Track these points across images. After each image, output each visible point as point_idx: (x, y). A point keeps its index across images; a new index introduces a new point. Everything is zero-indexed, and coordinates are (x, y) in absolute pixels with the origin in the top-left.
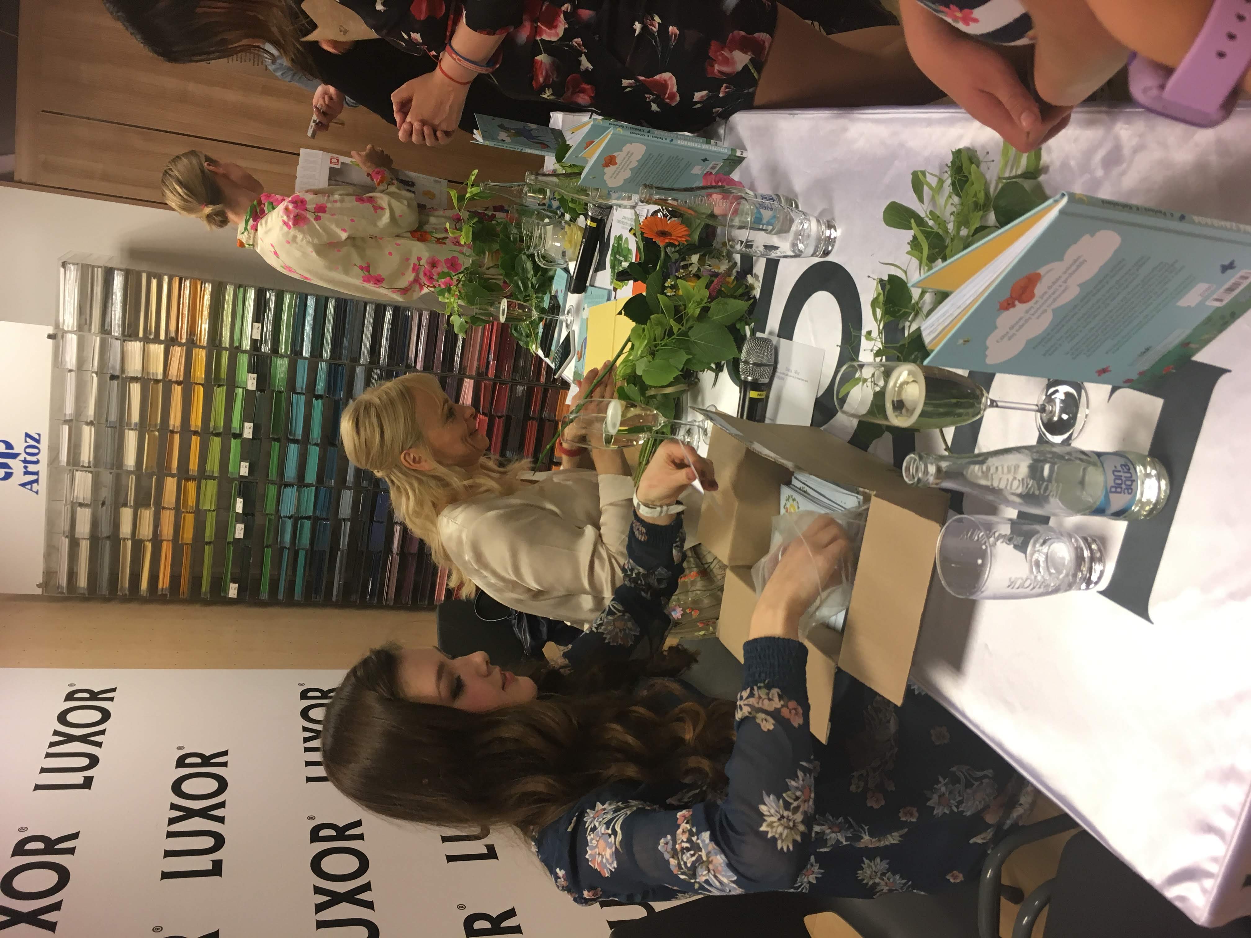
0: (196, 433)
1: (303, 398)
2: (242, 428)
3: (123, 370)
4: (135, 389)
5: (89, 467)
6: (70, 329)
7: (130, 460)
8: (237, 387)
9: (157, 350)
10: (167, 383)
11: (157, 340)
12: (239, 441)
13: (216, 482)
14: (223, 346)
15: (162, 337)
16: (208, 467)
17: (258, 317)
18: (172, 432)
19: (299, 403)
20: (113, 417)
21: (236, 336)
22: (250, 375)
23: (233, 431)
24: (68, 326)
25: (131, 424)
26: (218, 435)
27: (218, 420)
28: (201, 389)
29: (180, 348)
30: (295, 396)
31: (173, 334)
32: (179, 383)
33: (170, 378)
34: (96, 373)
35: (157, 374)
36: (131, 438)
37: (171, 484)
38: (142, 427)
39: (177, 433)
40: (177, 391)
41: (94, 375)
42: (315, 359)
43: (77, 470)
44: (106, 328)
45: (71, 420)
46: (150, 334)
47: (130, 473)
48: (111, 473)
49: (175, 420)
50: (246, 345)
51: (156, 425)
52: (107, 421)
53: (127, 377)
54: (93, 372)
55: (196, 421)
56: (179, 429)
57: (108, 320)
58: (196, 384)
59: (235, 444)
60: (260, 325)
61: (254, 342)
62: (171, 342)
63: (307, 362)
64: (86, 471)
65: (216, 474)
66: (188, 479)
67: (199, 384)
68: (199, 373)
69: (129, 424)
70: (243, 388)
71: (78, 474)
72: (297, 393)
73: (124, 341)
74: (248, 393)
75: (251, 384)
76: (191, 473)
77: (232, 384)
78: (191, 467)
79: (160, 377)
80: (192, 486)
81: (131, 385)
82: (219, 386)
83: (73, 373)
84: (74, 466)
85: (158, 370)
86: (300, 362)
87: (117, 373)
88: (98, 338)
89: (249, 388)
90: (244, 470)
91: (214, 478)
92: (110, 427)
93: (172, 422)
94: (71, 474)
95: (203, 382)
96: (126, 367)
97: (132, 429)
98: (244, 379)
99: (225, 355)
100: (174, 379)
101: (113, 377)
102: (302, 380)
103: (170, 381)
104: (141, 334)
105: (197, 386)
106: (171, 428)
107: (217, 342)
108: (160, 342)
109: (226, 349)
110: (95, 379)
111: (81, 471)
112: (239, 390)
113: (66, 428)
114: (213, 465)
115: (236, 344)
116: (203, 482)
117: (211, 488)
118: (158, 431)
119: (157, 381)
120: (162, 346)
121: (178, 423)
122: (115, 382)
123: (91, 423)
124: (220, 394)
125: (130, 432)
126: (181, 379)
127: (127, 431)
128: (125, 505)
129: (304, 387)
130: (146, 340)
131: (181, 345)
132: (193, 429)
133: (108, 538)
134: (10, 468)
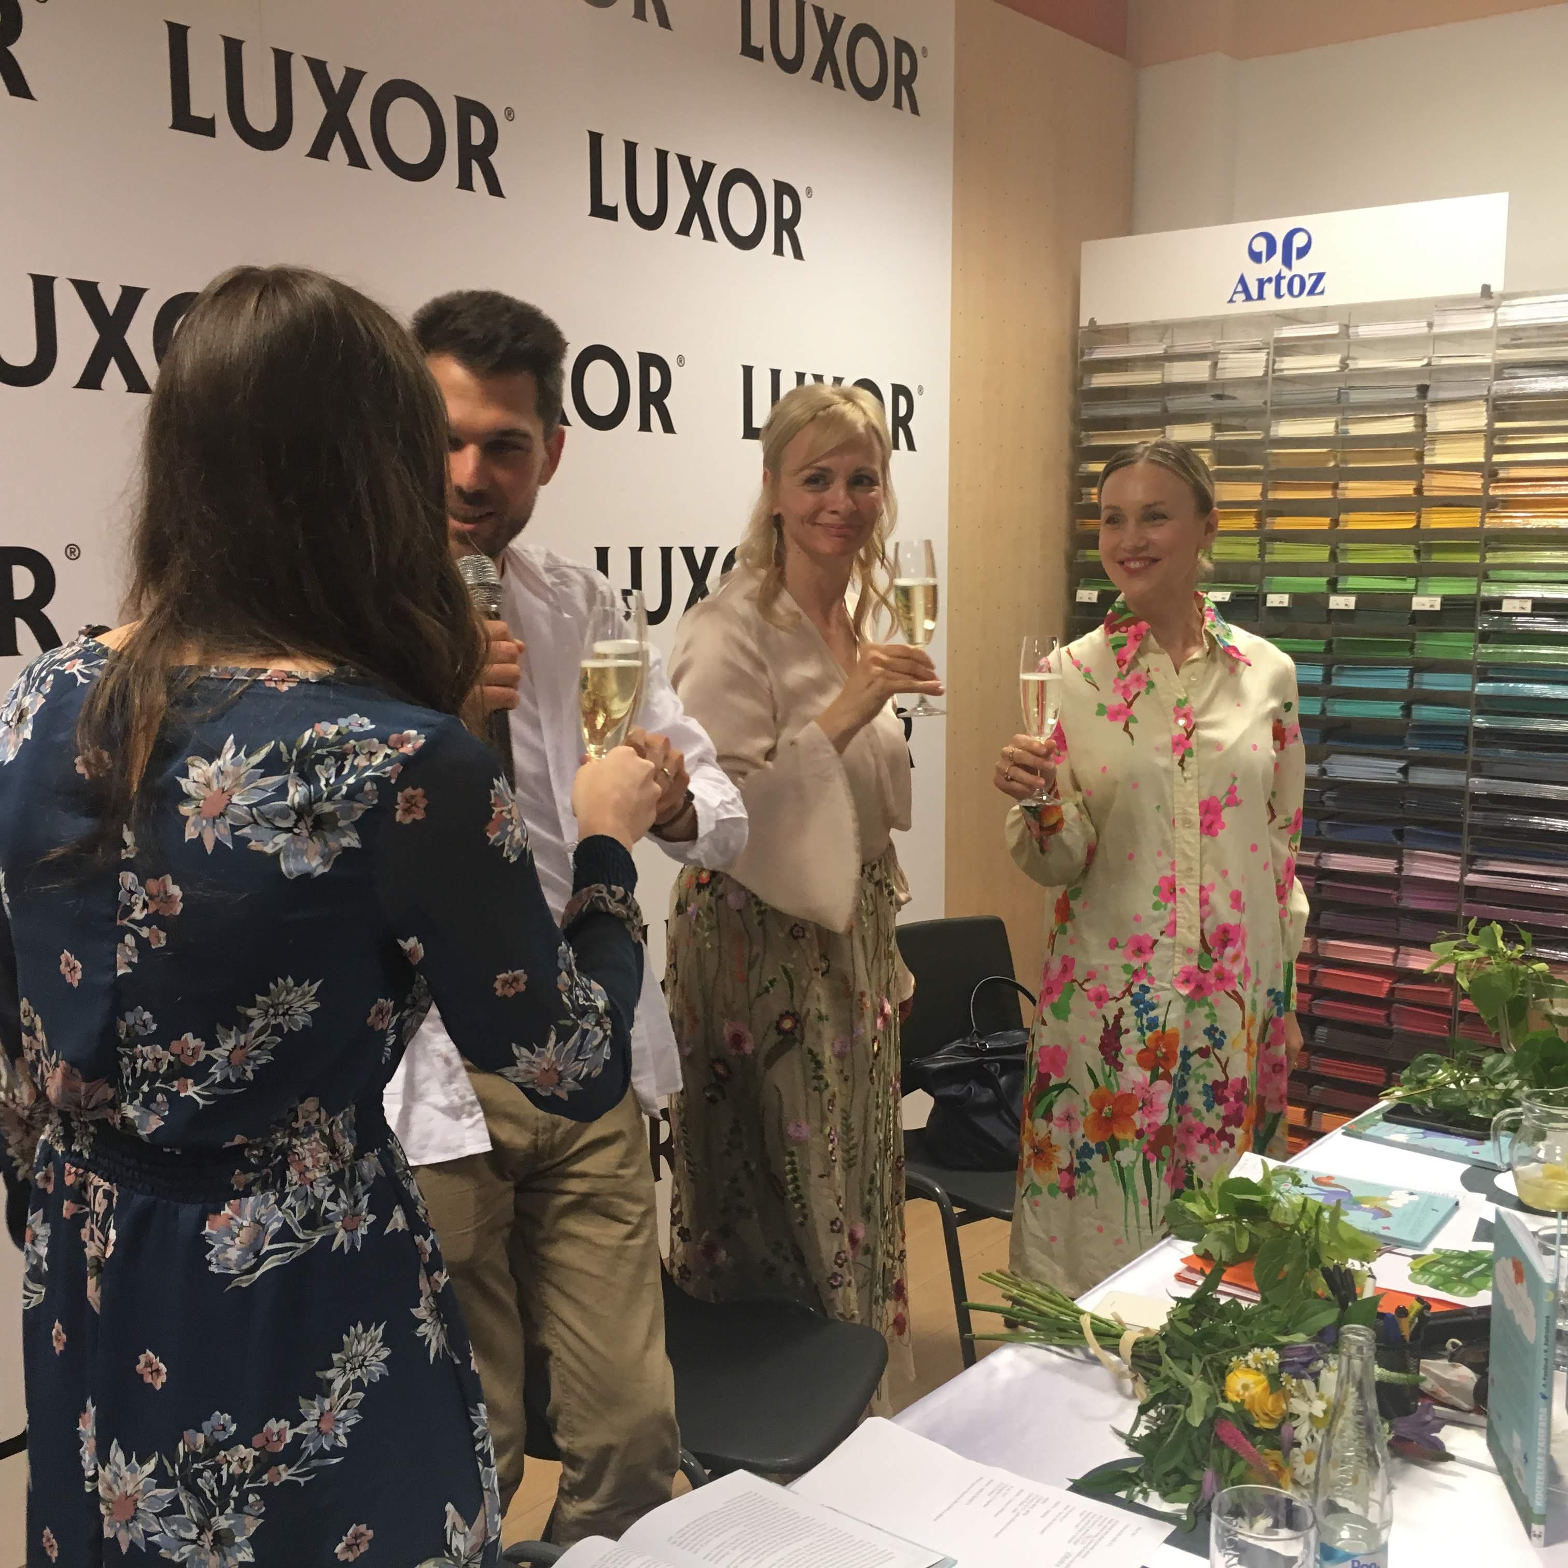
0: (1335, 522)
1: (1404, 685)
2: (1346, 592)
3: (1435, 403)
4: (1405, 425)
5: (1274, 371)
6: (1499, 317)
7: (1286, 429)
8: (1417, 581)
9: (1475, 452)
10: (1417, 473)
11: (1492, 449)
12: (1324, 589)
13: (1257, 559)
14: (1488, 555)
15: (1497, 458)
16: (1278, 545)
17: (1541, 607)
18: (1335, 487)
19: (1397, 680)
20: (1355, 397)
21: (1505, 574)
22: (1439, 600)
23: (1341, 578)
24: (1504, 314)
25: (1346, 424)
26: (1333, 556)
27: (1357, 556)
28: (1411, 525)
29: (1479, 486)
30: (1406, 673)
31: (1502, 474)
32: (1419, 490)
33: (1426, 476)
34: (1429, 364)
35: (1433, 455)
36: (1324, 427)
37: (1252, 492)
38: (1341, 442)
39: (1334, 494)
40: (1406, 489)
41: (1425, 361)
42: (1473, 703)
43: (1268, 354)
44: (1506, 371)
45: (1348, 337)
46: (1501, 439)
47: (1267, 430)
48: (1265, 403)
49: (1355, 490)
50: (1491, 591)
51: (1346, 462)
52: (1351, 388)
53: (1425, 410)
54: (1430, 358)
55: (1355, 522)
56: (1340, 497)
57: (1521, 372)
58: (1419, 517)
59: (1319, 583)
60: (1529, 610)
61: (1498, 602)
62: (1490, 473)
63: (1468, 689)
64: (1267, 367)
65: (1268, 558)
66: (1260, 517)
67: (1419, 522)
68: (1438, 520)
69: (1346, 421)
70: (1416, 590)
71: (1262, 356)
72: (1411, 677)
73: (1487, 400)
74: (1407, 597)
75: (1420, 603)
76: (1268, 520)
77: (1419, 572)
78: (1279, 520)
79: (1428, 460)
80: (1249, 523)
81: (1411, 419)
82: (1417, 553)
83: (1426, 330)
84: (1275, 348)
85: (1441, 455)
86: (1467, 679)
87: (1431, 395)
88: (1489, 361)
89: (1415, 600)
90: (1276, 600)
91: (1262, 555)
92: (1339, 393)
93: (1351, 485)
94: (1261, 345)
95: (1422, 527)
96: (1440, 408)
97: (1337, 427)
98: (1431, 590)
99: (1474, 558)
100: (1425, 482)
101: (1423, 390)
102: (1432, 682)
103: (1423, 477)
104: (1498, 425)
105: (1414, 518)
106: (1341, 485)
107: (1493, 544)
108: (1488, 456)
109: (1483, 558)
110: (1418, 364)
111: (1268, 360)
112: (1410, 584)
113: (1334, 330)
114: (1282, 553)
115: (1493, 574)
116: (1256, 540)
117: (1247, 551)
118: (1336, 466)
119: (1420, 456)
120: (1482, 460)
121: (1351, 495)
122: (1413, 394)
123: (1344, 365)
124: (1405, 555)
125: (1333, 425)
126: (1426, 494)
127: (1334, 419)
128: (1218, 428)
129: (1424, 687)
130: (1491, 434)
131: (1485, 487)
132: (1342, 517)
133: (1165, 410)
134: (1269, 257)
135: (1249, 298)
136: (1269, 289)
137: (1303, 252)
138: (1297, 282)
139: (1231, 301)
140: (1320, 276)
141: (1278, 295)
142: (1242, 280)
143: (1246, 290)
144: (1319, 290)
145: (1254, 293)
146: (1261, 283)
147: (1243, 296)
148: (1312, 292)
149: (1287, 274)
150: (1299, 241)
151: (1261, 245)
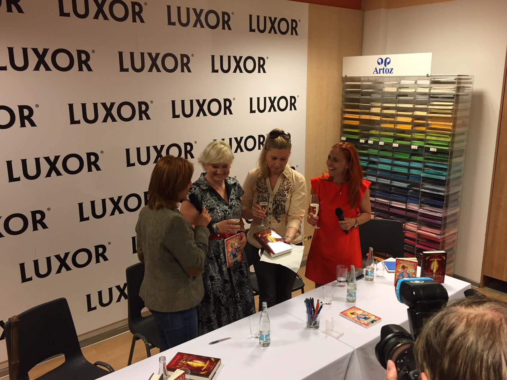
2: (396, 143)
4: (411, 106)
12: (392, 142)
18: (395, 118)
22: (417, 146)
34: (415, 91)
52: (399, 96)
61: (429, 148)
70: (413, 144)
72: (410, 164)
74: (410, 145)
75: (413, 147)
90: (381, 143)
102: (414, 164)
109: (426, 138)
112: (411, 142)
121: (398, 120)
123: (398, 90)
132: (396, 125)
134: (382, 63)
135: (377, 73)
136: (382, 71)
137: (389, 63)
138: (387, 70)
139: (374, 73)
140: (392, 69)
141: (383, 73)
142: (376, 69)
143: (377, 71)
144: (392, 72)
145: (378, 72)
146: (380, 70)
147: (376, 72)
148: (390, 73)
149: (385, 68)
150: (388, 61)
151: (380, 61)
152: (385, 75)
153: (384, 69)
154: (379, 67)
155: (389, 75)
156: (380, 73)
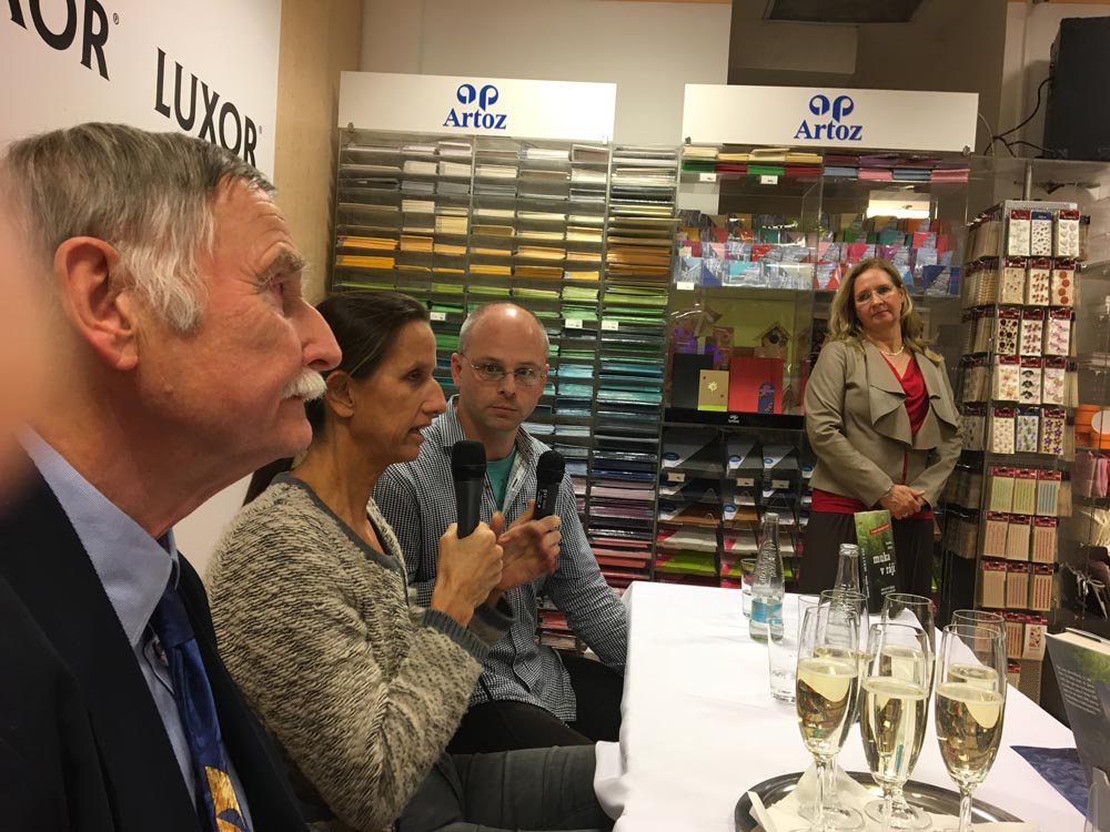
0: (514, 271)
5: (475, 173)
13: (463, 293)
18: (514, 250)
22: (580, 323)
25: (521, 214)
26: (511, 293)
27: (526, 294)
36: (508, 214)
39: (513, 253)
56: (517, 255)
65: (469, 292)
74: (562, 321)
75: (570, 324)
76: (470, 267)
78: (477, 267)
89: (567, 322)
91: (465, 290)
97: (516, 214)
98: (574, 317)
106: (518, 248)
114: (479, 290)
115: (609, 309)
117: (455, 288)
121: (521, 254)
125: (513, 213)
127: (514, 210)
129: (566, 375)
132: (516, 268)
134: (470, 101)
135: (457, 124)
136: (471, 121)
137: (493, 101)
138: (488, 119)
139: (445, 125)
140: (504, 117)
141: (476, 125)
142: (453, 113)
143: (455, 119)
144: (502, 125)
145: (461, 122)
146: (465, 116)
147: (453, 123)
148: (498, 126)
149: (481, 111)
150: (490, 94)
151: (465, 93)
152: (482, 131)
153: (477, 115)
154: (461, 109)
155: (493, 132)
156: (465, 125)
